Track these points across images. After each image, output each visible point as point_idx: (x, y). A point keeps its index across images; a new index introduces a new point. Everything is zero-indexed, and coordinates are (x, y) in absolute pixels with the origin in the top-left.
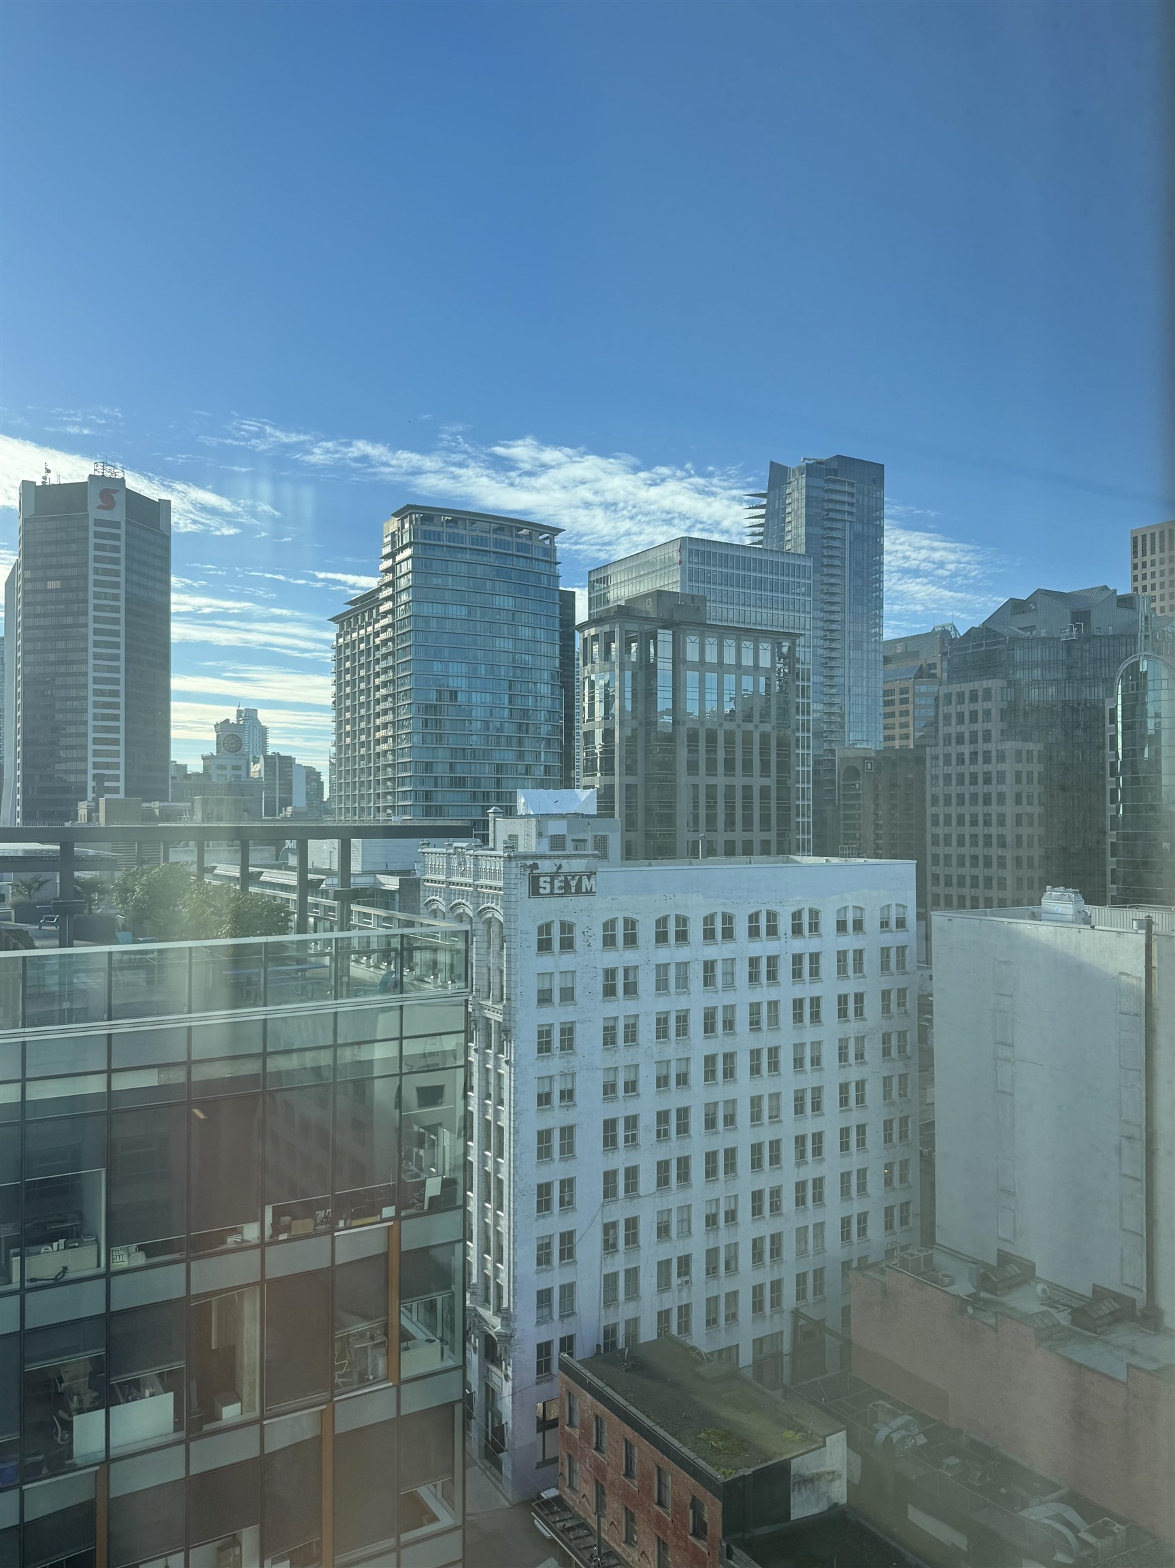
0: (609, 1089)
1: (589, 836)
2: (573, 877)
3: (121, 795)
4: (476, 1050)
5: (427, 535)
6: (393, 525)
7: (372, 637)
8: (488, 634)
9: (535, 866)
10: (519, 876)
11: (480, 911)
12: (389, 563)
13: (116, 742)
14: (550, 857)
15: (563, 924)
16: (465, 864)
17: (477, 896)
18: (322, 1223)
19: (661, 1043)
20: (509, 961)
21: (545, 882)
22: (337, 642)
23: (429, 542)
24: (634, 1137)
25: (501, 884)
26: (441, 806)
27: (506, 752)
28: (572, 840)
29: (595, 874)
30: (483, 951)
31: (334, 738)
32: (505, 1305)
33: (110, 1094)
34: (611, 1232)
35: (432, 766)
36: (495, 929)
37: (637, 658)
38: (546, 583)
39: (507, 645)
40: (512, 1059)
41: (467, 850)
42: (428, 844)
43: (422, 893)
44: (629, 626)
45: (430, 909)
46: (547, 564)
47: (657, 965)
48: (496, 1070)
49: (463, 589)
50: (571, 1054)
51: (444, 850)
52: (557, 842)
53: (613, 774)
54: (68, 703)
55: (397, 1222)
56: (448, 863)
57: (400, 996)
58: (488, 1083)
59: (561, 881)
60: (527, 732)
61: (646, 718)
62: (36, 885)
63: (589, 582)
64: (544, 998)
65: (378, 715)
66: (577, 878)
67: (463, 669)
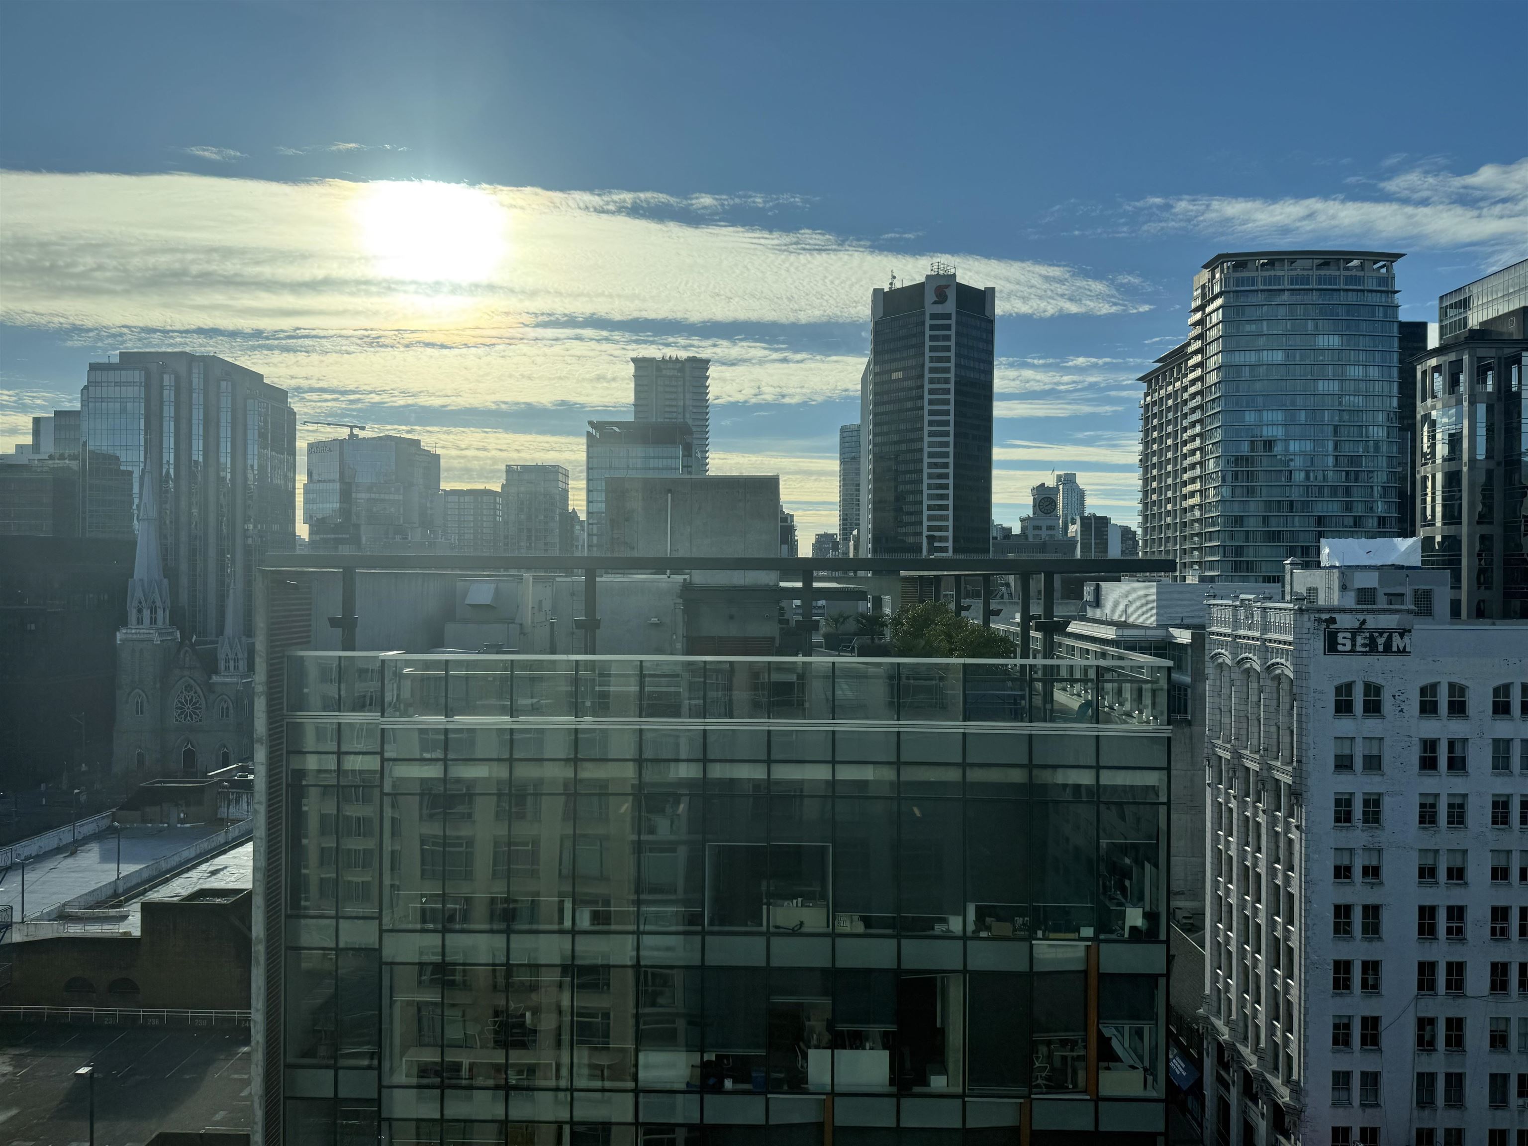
0: (1427, 873)
1: (1408, 591)
2: (1381, 634)
3: (950, 553)
4: (1264, 811)
5: (1238, 282)
6: (1205, 275)
7: (1180, 392)
8: (1309, 377)
9: (1333, 621)
10: (1311, 631)
11: (1269, 667)
12: (1198, 316)
13: (946, 508)
14: (1357, 611)
15: (1367, 686)
16: (1252, 617)
17: (1264, 650)
18: (1021, 929)
19: (1499, 829)
20: (1300, 721)
21: (1344, 638)
22: (1145, 401)
23: (1242, 288)
24: (1460, 930)
25: (1290, 638)
26: (1253, 561)
27: (1330, 503)
28: (1385, 594)
29: (1410, 631)
30: (1272, 709)
31: (1140, 495)
32: (1295, 1077)
33: (833, 784)
34: (1428, 1028)
35: (1242, 521)
36: (1285, 686)
37: (1494, 388)
38: (1381, 315)
39: (1334, 387)
40: (1304, 824)
41: (1255, 602)
42: (1214, 596)
43: (1207, 647)
44: (1481, 352)
45: (1216, 663)
46: (1383, 295)
47: (1494, 740)
48: (1286, 834)
49: (1280, 332)
50: (1377, 828)
51: (1230, 602)
52: (1366, 596)
53: (1460, 523)
54: (908, 476)
55: (1096, 943)
56: (1235, 615)
57: (1096, 726)
58: (1278, 847)
59: (1365, 638)
60: (1356, 480)
61: (1505, 457)
62: (841, 620)
63: (1441, 308)
64: (1343, 764)
65: (1185, 470)
66: (1386, 635)
67: (1279, 416)
